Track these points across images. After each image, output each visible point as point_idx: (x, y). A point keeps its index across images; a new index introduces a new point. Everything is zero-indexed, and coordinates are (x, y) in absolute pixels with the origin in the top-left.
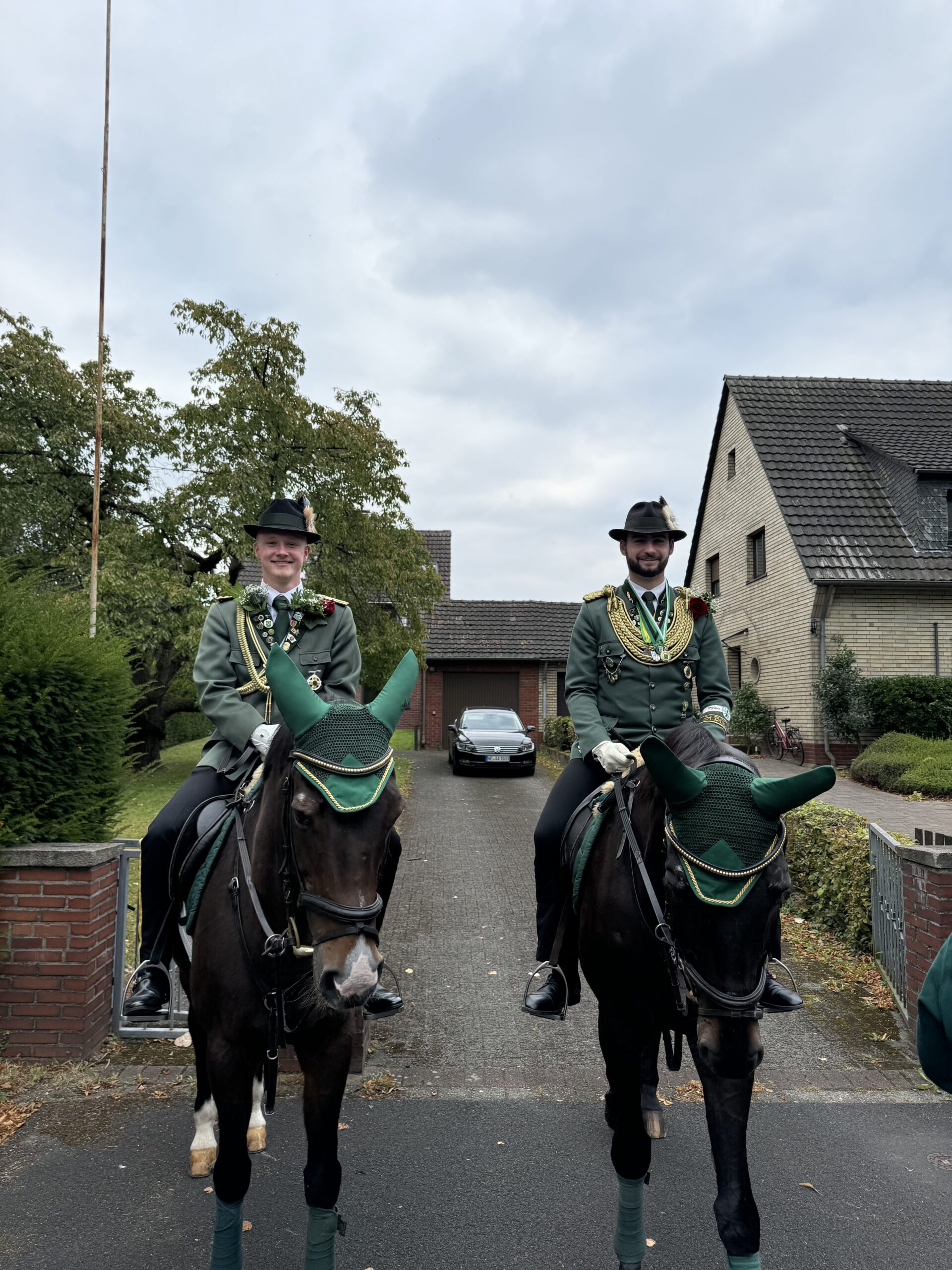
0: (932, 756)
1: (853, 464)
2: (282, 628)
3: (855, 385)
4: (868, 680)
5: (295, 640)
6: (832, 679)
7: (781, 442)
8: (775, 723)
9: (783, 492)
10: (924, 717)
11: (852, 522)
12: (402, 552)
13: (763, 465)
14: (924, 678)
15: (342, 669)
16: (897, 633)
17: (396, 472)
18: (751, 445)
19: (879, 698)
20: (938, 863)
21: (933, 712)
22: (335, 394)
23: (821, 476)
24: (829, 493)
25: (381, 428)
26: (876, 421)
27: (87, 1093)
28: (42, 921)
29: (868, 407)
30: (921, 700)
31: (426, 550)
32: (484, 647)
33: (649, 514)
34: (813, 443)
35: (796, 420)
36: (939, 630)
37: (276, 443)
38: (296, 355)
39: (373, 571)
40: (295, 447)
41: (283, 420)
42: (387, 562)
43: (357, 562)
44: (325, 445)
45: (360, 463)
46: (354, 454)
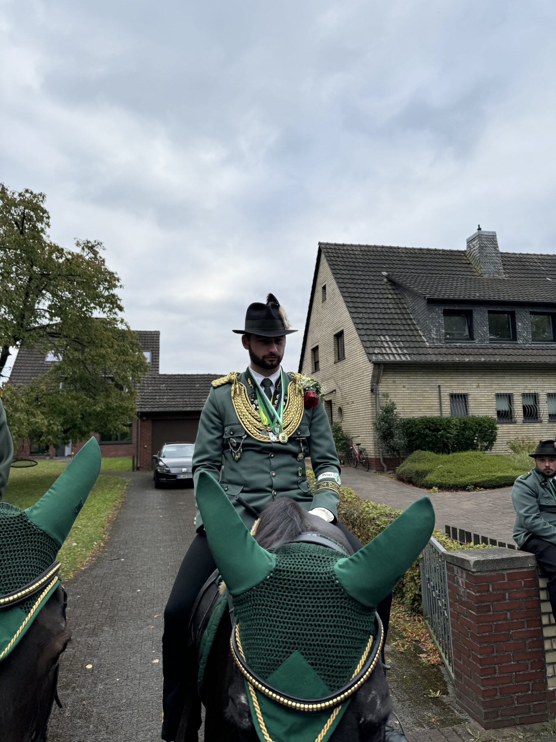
0: (442, 464)
1: (391, 294)
3: (391, 250)
4: (403, 420)
6: (383, 419)
7: (351, 281)
8: (352, 446)
9: (353, 310)
10: (436, 440)
11: (392, 327)
12: (121, 343)
14: (435, 417)
16: (419, 391)
17: (115, 291)
18: (335, 283)
19: (410, 430)
20: (474, 568)
21: (441, 437)
22: (76, 242)
23: (374, 301)
24: (379, 311)
25: (106, 264)
26: (403, 270)
29: (398, 262)
30: (434, 431)
31: (138, 342)
32: (179, 403)
34: (369, 282)
35: (359, 269)
36: (441, 389)
37: (29, 271)
38: (43, 214)
39: (99, 356)
40: (45, 274)
41: (35, 256)
42: (109, 350)
43: (86, 350)
44: (64, 273)
45: (89, 286)
46: (85, 279)
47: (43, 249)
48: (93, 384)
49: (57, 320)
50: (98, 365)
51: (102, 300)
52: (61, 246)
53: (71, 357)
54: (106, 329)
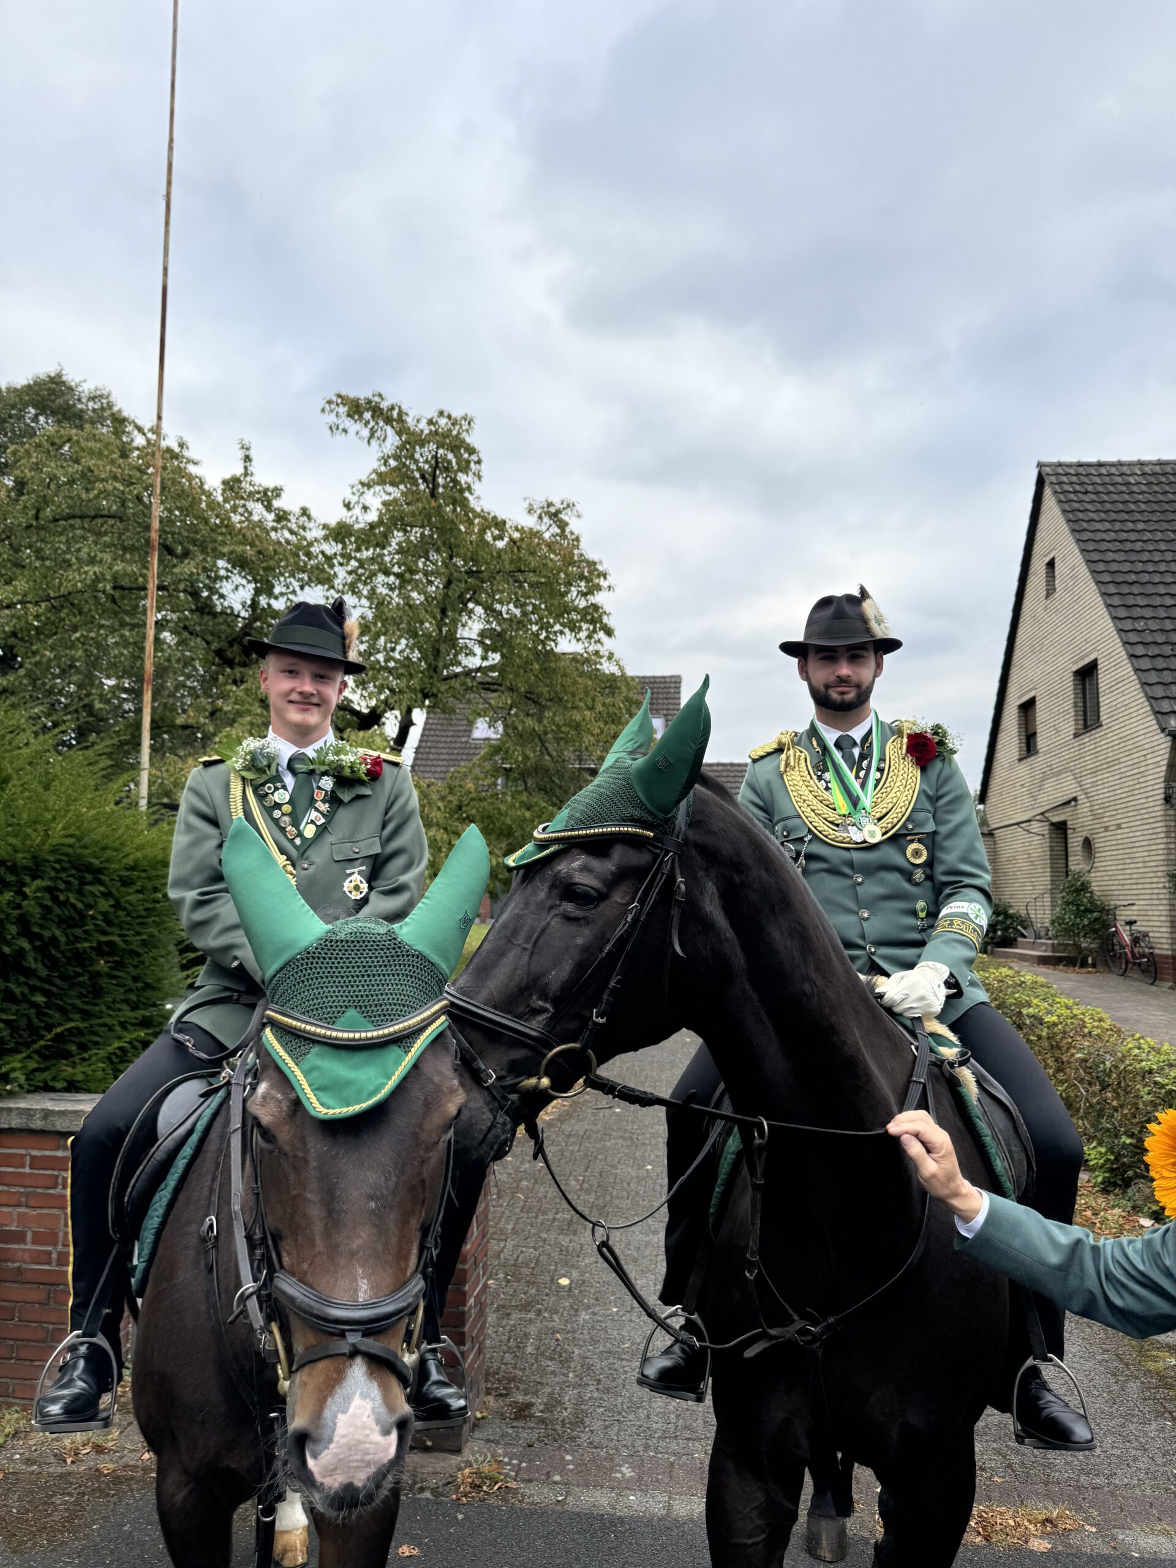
2: (303, 801)
5: (323, 820)
7: (1118, 546)
8: (1115, 926)
9: (1122, 613)
12: (608, 700)
13: (1094, 578)
15: (399, 862)
17: (599, 598)
22: (526, 505)
25: (582, 545)
27: (69, 1461)
28: (27, 1206)
33: (840, 615)
35: (1138, 516)
37: (447, 567)
38: (470, 455)
39: (569, 725)
40: (472, 572)
41: (456, 538)
42: (587, 713)
43: (548, 714)
44: (508, 568)
45: (552, 589)
46: (544, 577)
47: (470, 522)
48: (557, 781)
49: (495, 658)
50: (567, 742)
51: (574, 616)
52: (501, 515)
53: (520, 728)
54: (582, 674)
